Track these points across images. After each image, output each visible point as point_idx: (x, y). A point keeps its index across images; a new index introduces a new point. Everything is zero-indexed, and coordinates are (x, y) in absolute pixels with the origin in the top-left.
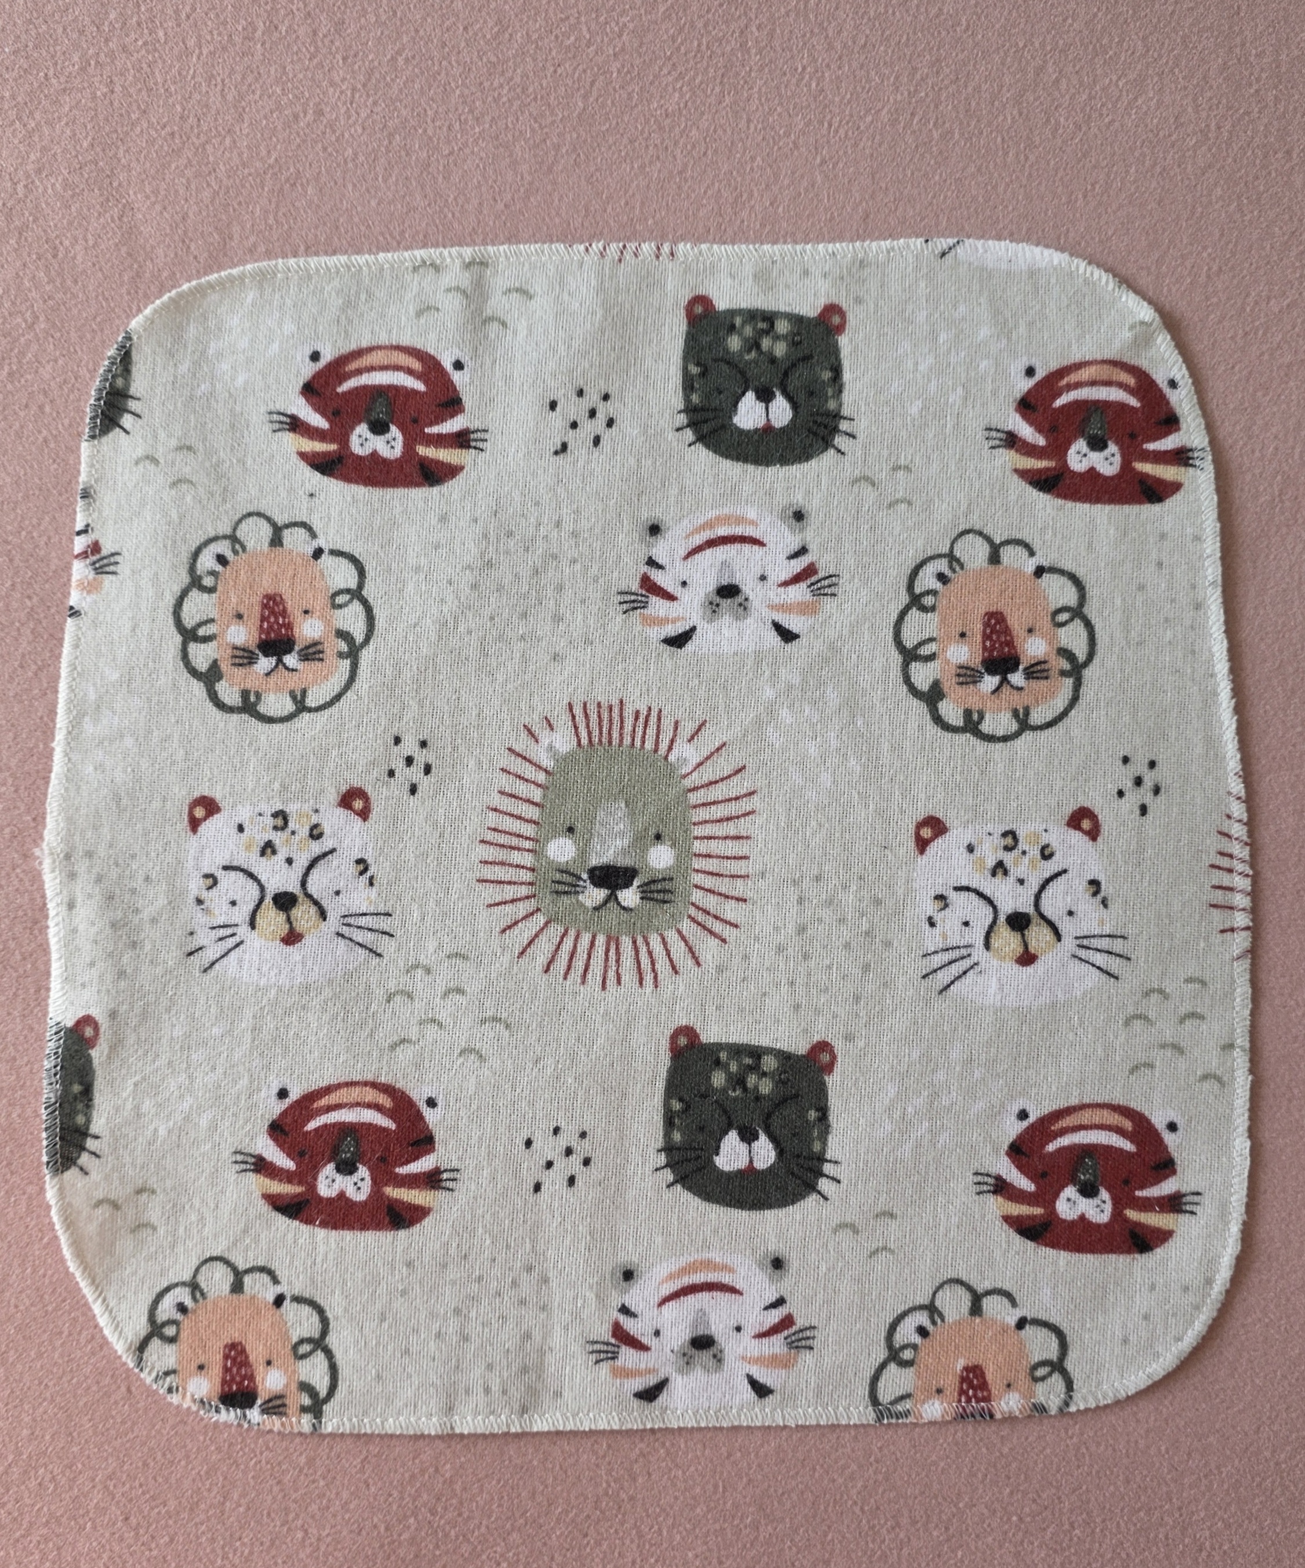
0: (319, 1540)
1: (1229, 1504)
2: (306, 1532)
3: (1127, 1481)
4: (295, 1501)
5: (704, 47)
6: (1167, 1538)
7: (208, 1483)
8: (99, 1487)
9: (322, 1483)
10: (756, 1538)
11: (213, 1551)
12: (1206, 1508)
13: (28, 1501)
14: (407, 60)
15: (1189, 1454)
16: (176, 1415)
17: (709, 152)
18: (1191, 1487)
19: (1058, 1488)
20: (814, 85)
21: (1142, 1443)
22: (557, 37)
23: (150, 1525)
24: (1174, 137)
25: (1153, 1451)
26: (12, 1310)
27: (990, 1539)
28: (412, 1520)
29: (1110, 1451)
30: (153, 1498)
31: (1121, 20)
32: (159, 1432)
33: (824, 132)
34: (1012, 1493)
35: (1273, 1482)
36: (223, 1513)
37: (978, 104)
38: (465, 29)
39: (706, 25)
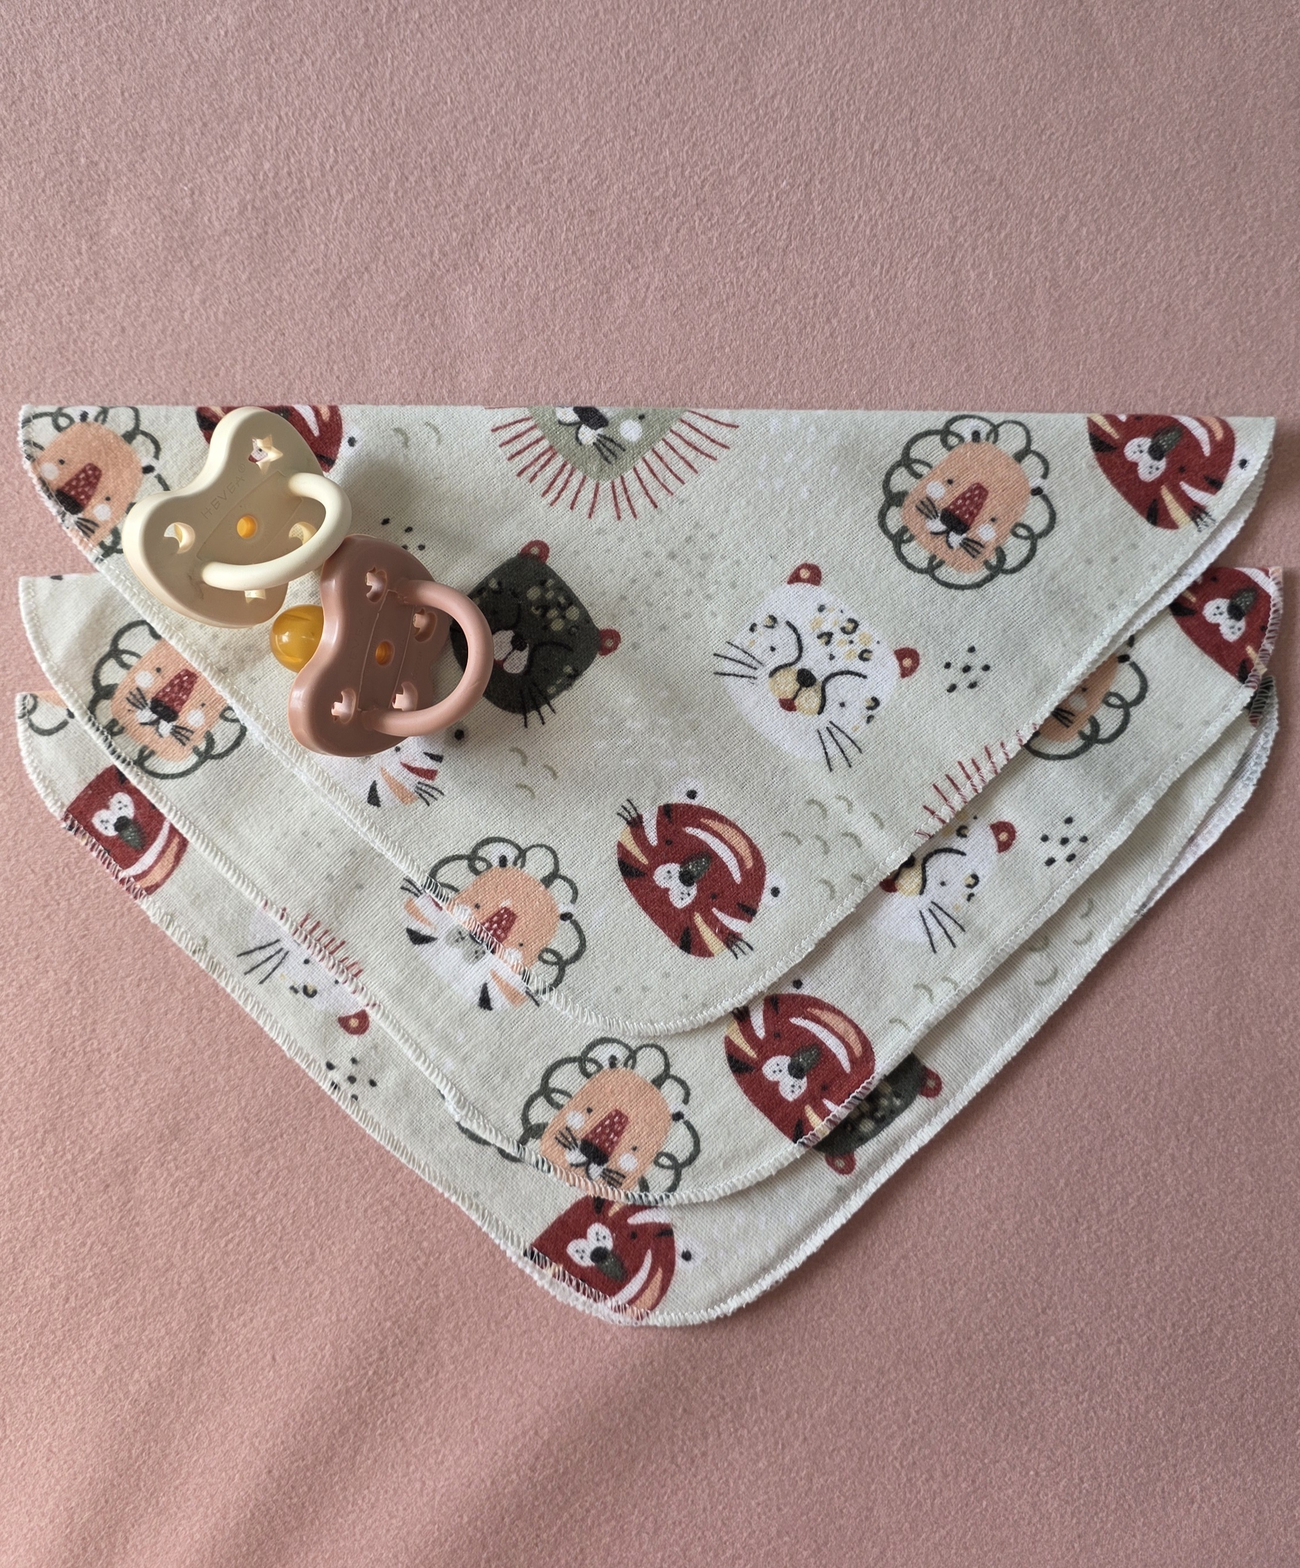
0: (434, 1491)
1: (1217, 1462)
2: (424, 1483)
3: (1130, 1442)
4: (415, 1456)
5: (774, 198)
6: (1163, 1491)
7: (341, 1440)
8: (247, 1443)
9: (438, 1441)
10: (810, 1489)
11: (345, 1497)
12: (1197, 1466)
13: (187, 1454)
14: (519, 210)
15: (1183, 1418)
16: (314, 1380)
17: (779, 290)
18: (1184, 1447)
19: (1069, 1447)
20: (868, 232)
21: (1142, 1408)
22: (648, 189)
23: (290, 1476)
24: (1178, 278)
25: (1151, 1415)
26: (176, 1287)
27: (1010, 1491)
28: (514, 1476)
29: (1114, 1415)
30: (293, 1454)
31: (1133, 175)
32: (298, 1396)
33: (877, 272)
34: (1030, 1451)
35: (1255, 1443)
36: (353, 1465)
37: (1010, 249)
38: (570, 181)
39: (775, 180)
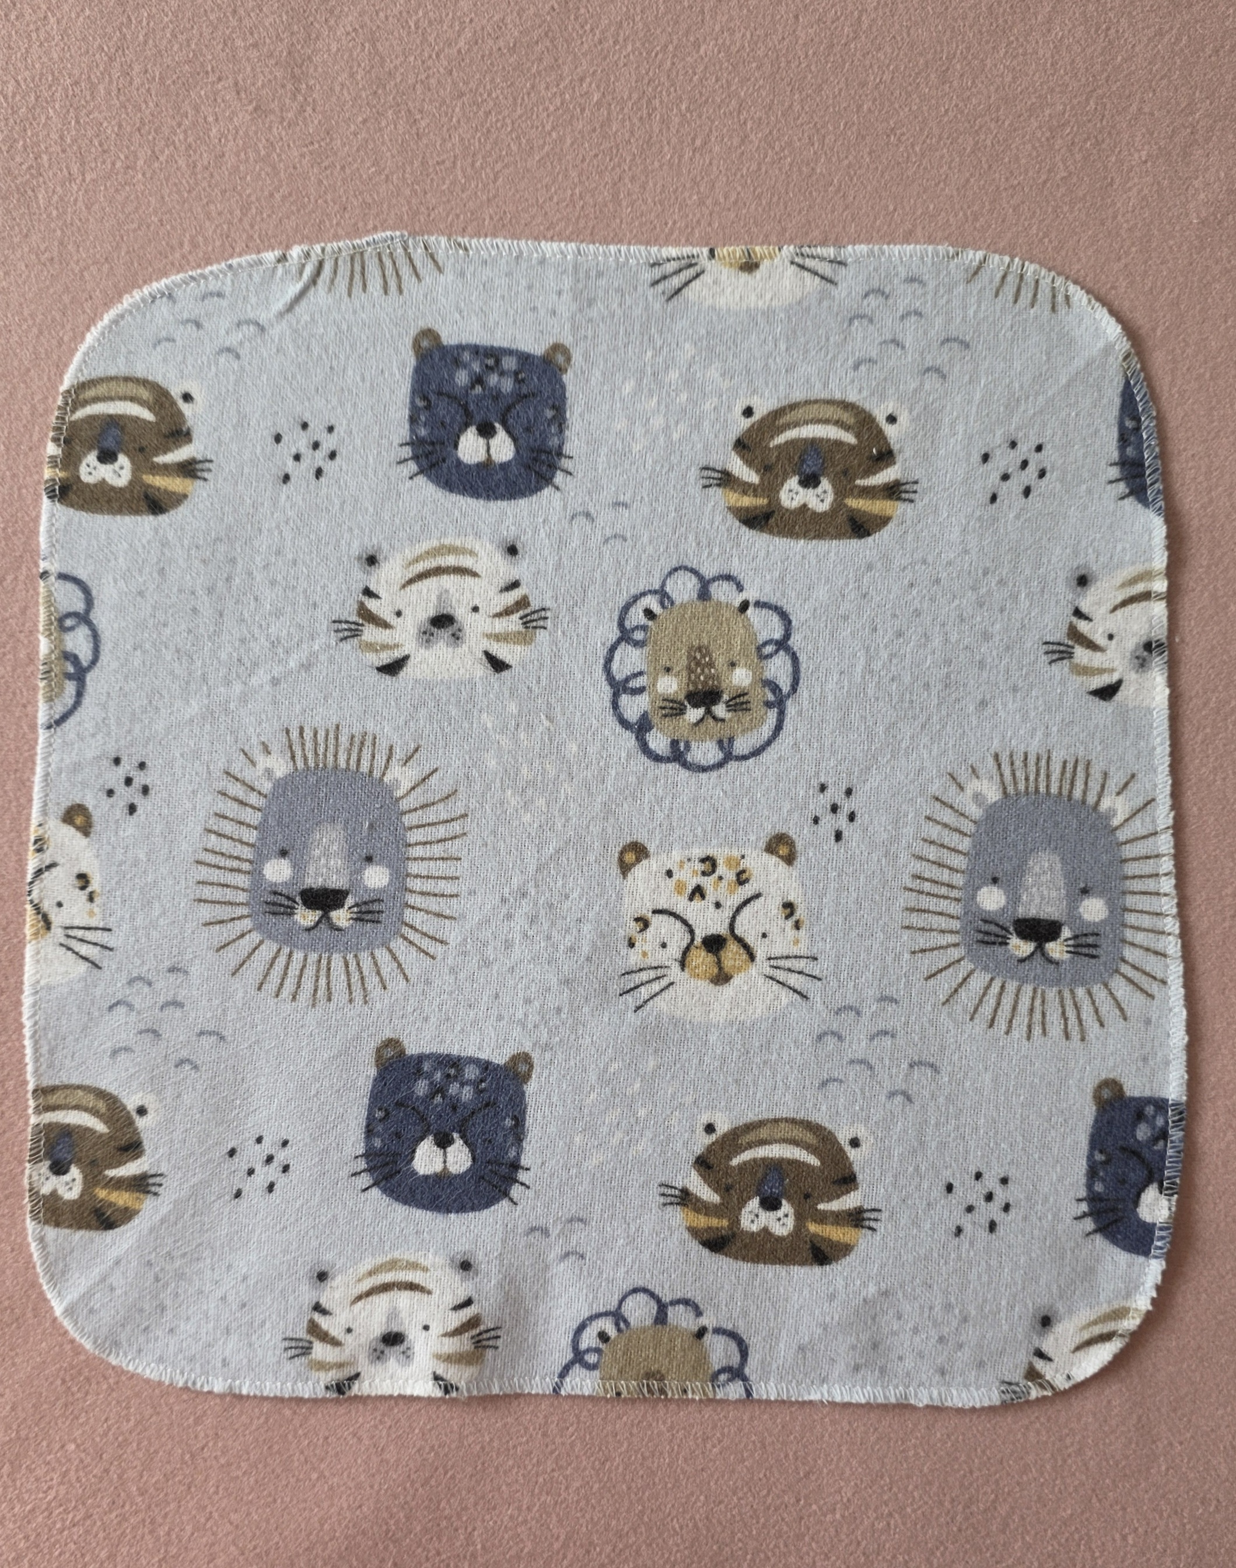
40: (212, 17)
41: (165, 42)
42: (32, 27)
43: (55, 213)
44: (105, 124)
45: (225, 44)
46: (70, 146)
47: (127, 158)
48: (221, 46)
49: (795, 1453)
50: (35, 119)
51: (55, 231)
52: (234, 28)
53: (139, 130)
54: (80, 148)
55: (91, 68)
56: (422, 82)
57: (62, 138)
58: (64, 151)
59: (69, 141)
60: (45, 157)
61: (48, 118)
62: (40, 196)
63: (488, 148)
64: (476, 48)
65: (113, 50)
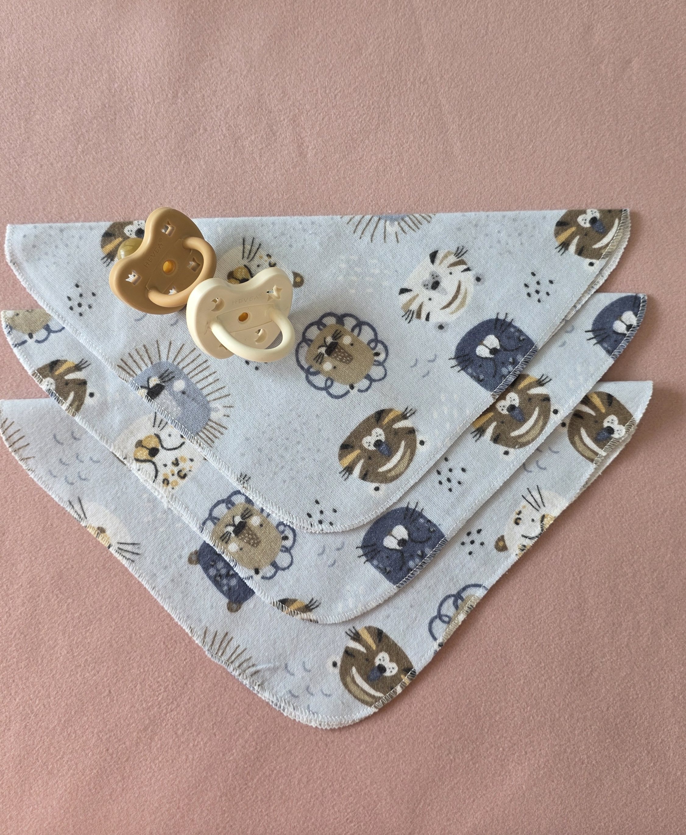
40: (209, 32)
41: (187, 42)
42: (129, 37)
43: (142, 117)
44: (163, 78)
45: (215, 43)
46: (147, 88)
47: (173, 92)
48: (213, 44)
49: (501, 654)
50: (131, 77)
51: (142, 125)
52: (218, 37)
53: (178, 80)
54: (152, 89)
55: (154, 54)
56: (301, 57)
57: (143, 84)
58: (145, 90)
59: (147, 86)
60: (136, 93)
61: (137, 76)
62: (135, 110)
63: (331, 84)
64: (324, 43)
65: (164, 46)
